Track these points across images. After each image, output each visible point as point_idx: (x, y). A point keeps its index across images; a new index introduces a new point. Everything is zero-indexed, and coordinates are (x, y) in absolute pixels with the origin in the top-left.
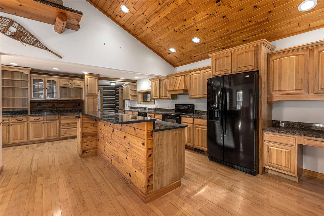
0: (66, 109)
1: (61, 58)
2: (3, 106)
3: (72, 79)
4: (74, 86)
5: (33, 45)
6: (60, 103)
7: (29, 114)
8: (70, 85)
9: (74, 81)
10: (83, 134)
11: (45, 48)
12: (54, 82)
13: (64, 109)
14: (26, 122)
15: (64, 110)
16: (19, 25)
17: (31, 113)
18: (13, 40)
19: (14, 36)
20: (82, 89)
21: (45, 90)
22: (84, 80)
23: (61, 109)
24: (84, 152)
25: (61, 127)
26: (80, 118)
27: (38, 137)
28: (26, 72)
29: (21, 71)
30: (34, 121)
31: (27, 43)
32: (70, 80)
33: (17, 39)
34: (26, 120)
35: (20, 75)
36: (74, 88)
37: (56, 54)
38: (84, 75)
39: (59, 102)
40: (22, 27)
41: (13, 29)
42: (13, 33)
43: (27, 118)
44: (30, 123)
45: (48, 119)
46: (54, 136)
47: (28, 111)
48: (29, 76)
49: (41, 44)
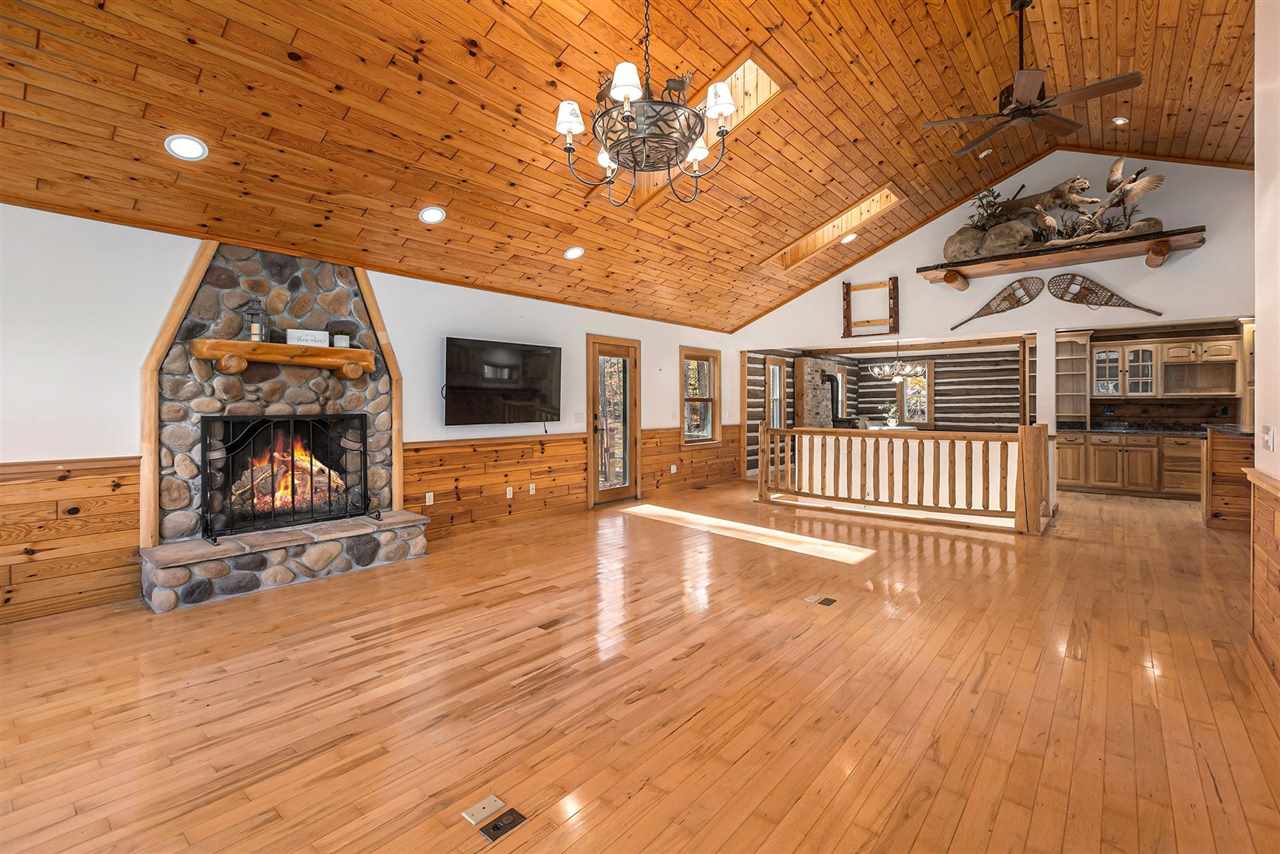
0: (1183, 421)
1: (1160, 314)
2: (1057, 411)
3: (1199, 340)
4: (1206, 358)
5: (1106, 304)
6: (1162, 405)
7: (1088, 428)
8: (1193, 357)
9: (1206, 345)
10: (1214, 474)
11: (1128, 304)
12: (1148, 354)
13: (1172, 420)
14: (1082, 444)
15: (1175, 424)
16: (1084, 278)
17: (1092, 427)
18: (1076, 304)
19: (1078, 299)
20: (1232, 364)
21: (1124, 375)
22: (1241, 339)
23: (1166, 421)
24: (1216, 515)
25: (1166, 465)
26: (1206, 438)
27: (1108, 479)
28: (1081, 340)
29: (1073, 339)
30: (1099, 445)
31: (1096, 304)
32: (1193, 345)
33: (1082, 302)
34: (1082, 441)
35: (1069, 347)
36: (1206, 364)
37: (1148, 311)
38: (1241, 325)
39: (1160, 403)
40: (1088, 279)
41: (1075, 289)
42: (1075, 295)
43: (1085, 437)
44: (1091, 448)
45: (1130, 442)
46: (1144, 485)
47: (1085, 423)
48: (1088, 347)
49: (1121, 298)
